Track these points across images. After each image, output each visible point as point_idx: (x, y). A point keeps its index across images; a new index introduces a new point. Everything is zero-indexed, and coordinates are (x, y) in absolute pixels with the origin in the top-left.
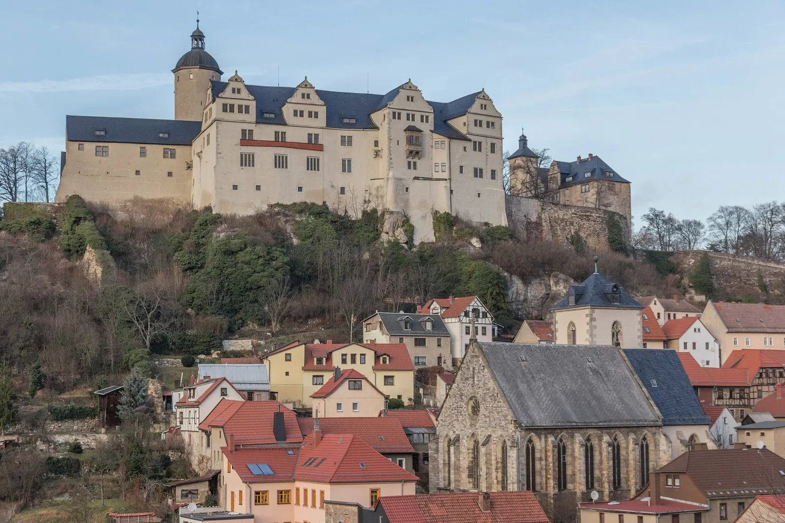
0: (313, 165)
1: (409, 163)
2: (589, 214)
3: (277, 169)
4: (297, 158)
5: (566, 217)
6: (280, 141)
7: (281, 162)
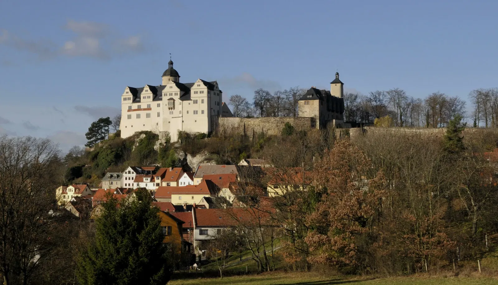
0: (148, 116)
1: (170, 112)
2: (269, 120)
3: (138, 119)
4: (143, 113)
5: (255, 123)
6: (139, 109)
7: (138, 116)
